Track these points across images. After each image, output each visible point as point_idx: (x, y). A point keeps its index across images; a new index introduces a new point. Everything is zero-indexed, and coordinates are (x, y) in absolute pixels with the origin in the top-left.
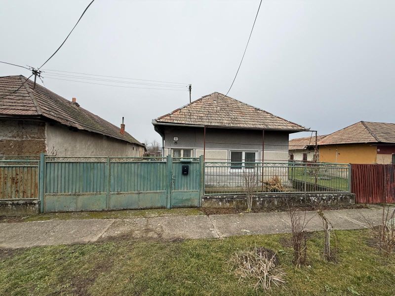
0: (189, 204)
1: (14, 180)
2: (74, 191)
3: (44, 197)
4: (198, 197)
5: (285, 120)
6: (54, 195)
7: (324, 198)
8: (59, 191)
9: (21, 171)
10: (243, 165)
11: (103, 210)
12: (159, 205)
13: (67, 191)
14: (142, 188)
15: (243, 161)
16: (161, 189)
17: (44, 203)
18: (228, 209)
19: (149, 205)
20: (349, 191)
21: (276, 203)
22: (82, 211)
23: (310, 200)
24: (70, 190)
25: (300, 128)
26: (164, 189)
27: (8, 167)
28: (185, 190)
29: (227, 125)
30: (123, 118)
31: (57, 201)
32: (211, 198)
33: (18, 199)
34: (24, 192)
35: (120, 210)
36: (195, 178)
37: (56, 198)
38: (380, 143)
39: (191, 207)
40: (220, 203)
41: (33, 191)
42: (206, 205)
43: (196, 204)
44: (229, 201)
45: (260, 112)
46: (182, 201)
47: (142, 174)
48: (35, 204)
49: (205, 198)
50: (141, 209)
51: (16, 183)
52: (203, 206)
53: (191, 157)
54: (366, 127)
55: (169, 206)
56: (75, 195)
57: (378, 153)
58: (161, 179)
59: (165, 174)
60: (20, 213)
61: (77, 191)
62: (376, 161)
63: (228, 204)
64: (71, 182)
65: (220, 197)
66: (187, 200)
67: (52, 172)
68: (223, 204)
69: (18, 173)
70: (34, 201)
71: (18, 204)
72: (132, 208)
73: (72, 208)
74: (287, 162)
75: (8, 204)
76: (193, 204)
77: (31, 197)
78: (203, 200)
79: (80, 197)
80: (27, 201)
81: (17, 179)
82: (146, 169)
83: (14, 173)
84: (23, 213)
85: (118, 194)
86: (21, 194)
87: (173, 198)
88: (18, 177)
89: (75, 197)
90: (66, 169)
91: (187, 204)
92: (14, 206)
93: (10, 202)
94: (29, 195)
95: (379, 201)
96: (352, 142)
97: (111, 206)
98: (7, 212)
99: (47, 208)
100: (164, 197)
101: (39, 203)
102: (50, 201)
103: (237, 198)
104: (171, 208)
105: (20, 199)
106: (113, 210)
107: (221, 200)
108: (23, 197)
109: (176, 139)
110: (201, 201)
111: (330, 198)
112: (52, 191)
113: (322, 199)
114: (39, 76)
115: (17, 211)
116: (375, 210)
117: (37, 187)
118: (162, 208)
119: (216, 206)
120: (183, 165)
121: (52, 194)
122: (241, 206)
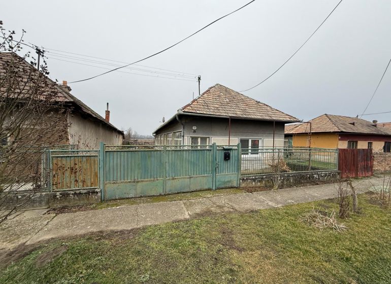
0: (230, 185)
1: (73, 169)
2: (133, 178)
3: (105, 185)
4: (236, 179)
5: (283, 113)
6: (114, 183)
7: (322, 175)
8: (119, 179)
9: (80, 161)
10: (250, 151)
11: (160, 195)
12: (206, 187)
13: (126, 179)
14: (192, 173)
15: (250, 148)
16: (208, 173)
17: (105, 191)
18: (260, 187)
19: (198, 188)
20: (336, 170)
21: (292, 181)
22: (141, 197)
23: (313, 177)
24: (129, 178)
25: (295, 119)
26: (210, 173)
27: (66, 157)
28: (227, 173)
29: (241, 116)
30: (108, 104)
31: (118, 189)
32: (247, 179)
33: (77, 188)
34: (84, 182)
35: (175, 194)
36: (233, 162)
37: (116, 185)
38: (342, 132)
39: (232, 187)
40: (254, 183)
41: (92, 180)
42: (243, 185)
43: (235, 185)
44: (260, 181)
45: (261, 104)
46: (225, 183)
47: (193, 160)
48: (97, 192)
49: (243, 180)
50: (192, 192)
51: (75, 173)
52: (241, 186)
53: (207, 144)
54: (330, 119)
55: (214, 188)
56: (134, 182)
57: (340, 140)
58: (208, 164)
59: (210, 160)
60: (82, 202)
61: (136, 178)
62: (337, 146)
63: (259, 184)
64: (129, 170)
65: (254, 178)
66: (228, 182)
67: (111, 161)
68: (255, 184)
69: (77, 162)
70: (96, 190)
71: (80, 193)
72: (185, 191)
73: (131, 195)
74: (283, 148)
75: (69, 194)
76: (232, 185)
77: (91, 186)
78: (241, 181)
79: (139, 184)
80: (90, 190)
81: (76, 169)
82: (195, 156)
83: (72, 162)
84: (86, 201)
85: (173, 179)
86: (81, 184)
87: (217, 181)
88: (77, 166)
89: (134, 184)
90: (125, 158)
91: (228, 186)
92: (76, 196)
93: (72, 192)
94: (89, 184)
95: (354, 176)
96: (321, 131)
97: (167, 191)
98: (69, 202)
99: (108, 196)
100: (210, 179)
101: (101, 192)
102: (112, 189)
103: (266, 178)
104: (216, 189)
105: (80, 188)
106: (169, 194)
107: (254, 180)
108: (83, 186)
109: (194, 128)
110: (239, 182)
111: (326, 175)
112: (111, 179)
113: (321, 176)
114: (43, 56)
115: (79, 200)
116: (357, 182)
117: (97, 176)
118: (209, 189)
119: (250, 185)
120: (225, 152)
121: (112, 182)
122: (268, 184)
